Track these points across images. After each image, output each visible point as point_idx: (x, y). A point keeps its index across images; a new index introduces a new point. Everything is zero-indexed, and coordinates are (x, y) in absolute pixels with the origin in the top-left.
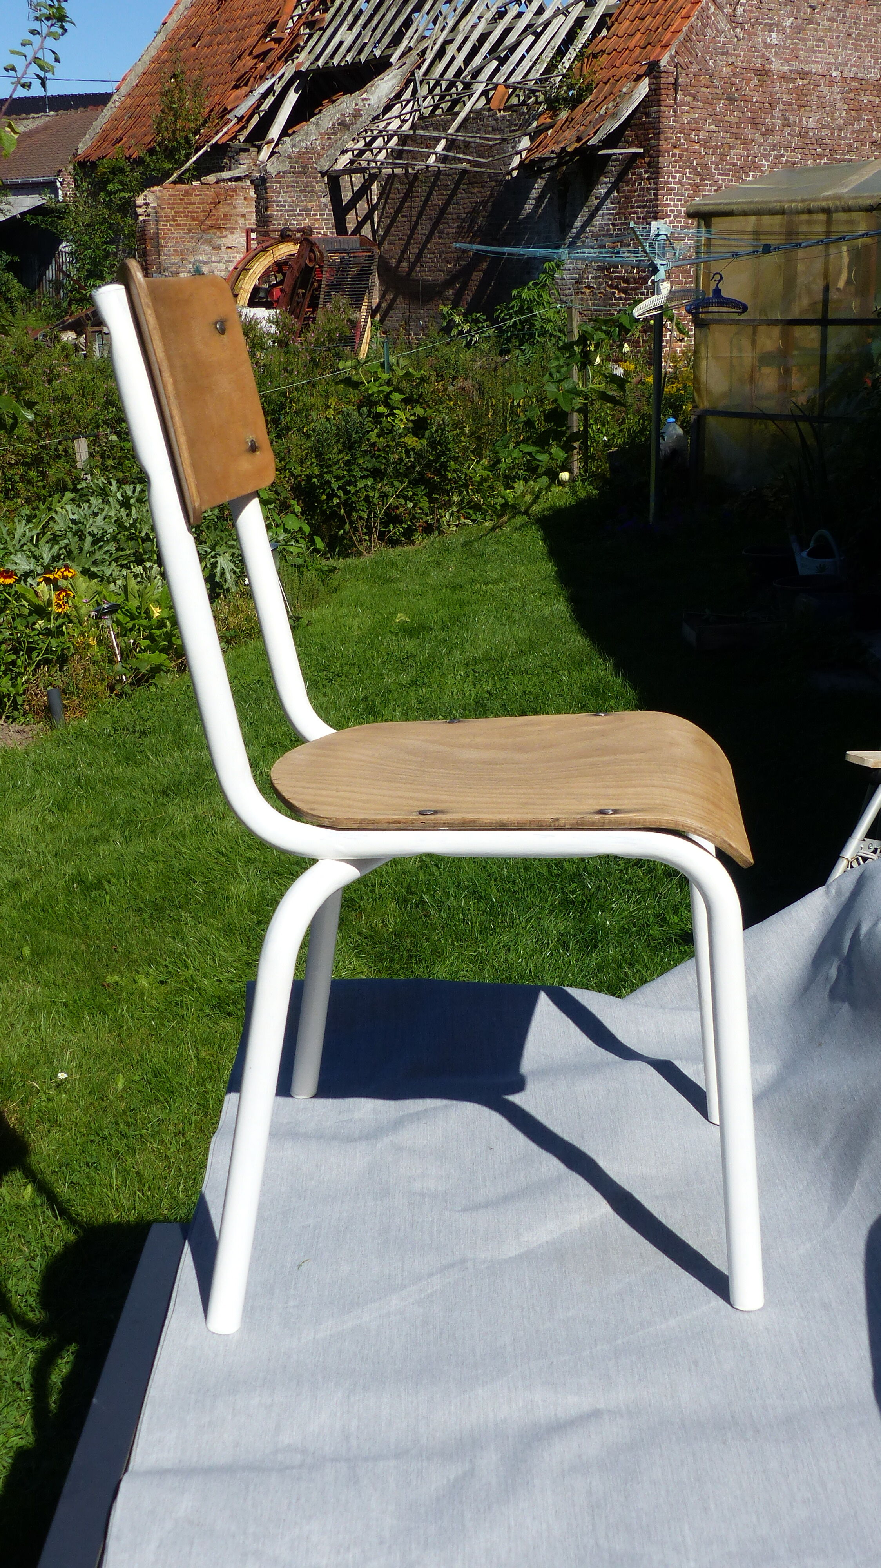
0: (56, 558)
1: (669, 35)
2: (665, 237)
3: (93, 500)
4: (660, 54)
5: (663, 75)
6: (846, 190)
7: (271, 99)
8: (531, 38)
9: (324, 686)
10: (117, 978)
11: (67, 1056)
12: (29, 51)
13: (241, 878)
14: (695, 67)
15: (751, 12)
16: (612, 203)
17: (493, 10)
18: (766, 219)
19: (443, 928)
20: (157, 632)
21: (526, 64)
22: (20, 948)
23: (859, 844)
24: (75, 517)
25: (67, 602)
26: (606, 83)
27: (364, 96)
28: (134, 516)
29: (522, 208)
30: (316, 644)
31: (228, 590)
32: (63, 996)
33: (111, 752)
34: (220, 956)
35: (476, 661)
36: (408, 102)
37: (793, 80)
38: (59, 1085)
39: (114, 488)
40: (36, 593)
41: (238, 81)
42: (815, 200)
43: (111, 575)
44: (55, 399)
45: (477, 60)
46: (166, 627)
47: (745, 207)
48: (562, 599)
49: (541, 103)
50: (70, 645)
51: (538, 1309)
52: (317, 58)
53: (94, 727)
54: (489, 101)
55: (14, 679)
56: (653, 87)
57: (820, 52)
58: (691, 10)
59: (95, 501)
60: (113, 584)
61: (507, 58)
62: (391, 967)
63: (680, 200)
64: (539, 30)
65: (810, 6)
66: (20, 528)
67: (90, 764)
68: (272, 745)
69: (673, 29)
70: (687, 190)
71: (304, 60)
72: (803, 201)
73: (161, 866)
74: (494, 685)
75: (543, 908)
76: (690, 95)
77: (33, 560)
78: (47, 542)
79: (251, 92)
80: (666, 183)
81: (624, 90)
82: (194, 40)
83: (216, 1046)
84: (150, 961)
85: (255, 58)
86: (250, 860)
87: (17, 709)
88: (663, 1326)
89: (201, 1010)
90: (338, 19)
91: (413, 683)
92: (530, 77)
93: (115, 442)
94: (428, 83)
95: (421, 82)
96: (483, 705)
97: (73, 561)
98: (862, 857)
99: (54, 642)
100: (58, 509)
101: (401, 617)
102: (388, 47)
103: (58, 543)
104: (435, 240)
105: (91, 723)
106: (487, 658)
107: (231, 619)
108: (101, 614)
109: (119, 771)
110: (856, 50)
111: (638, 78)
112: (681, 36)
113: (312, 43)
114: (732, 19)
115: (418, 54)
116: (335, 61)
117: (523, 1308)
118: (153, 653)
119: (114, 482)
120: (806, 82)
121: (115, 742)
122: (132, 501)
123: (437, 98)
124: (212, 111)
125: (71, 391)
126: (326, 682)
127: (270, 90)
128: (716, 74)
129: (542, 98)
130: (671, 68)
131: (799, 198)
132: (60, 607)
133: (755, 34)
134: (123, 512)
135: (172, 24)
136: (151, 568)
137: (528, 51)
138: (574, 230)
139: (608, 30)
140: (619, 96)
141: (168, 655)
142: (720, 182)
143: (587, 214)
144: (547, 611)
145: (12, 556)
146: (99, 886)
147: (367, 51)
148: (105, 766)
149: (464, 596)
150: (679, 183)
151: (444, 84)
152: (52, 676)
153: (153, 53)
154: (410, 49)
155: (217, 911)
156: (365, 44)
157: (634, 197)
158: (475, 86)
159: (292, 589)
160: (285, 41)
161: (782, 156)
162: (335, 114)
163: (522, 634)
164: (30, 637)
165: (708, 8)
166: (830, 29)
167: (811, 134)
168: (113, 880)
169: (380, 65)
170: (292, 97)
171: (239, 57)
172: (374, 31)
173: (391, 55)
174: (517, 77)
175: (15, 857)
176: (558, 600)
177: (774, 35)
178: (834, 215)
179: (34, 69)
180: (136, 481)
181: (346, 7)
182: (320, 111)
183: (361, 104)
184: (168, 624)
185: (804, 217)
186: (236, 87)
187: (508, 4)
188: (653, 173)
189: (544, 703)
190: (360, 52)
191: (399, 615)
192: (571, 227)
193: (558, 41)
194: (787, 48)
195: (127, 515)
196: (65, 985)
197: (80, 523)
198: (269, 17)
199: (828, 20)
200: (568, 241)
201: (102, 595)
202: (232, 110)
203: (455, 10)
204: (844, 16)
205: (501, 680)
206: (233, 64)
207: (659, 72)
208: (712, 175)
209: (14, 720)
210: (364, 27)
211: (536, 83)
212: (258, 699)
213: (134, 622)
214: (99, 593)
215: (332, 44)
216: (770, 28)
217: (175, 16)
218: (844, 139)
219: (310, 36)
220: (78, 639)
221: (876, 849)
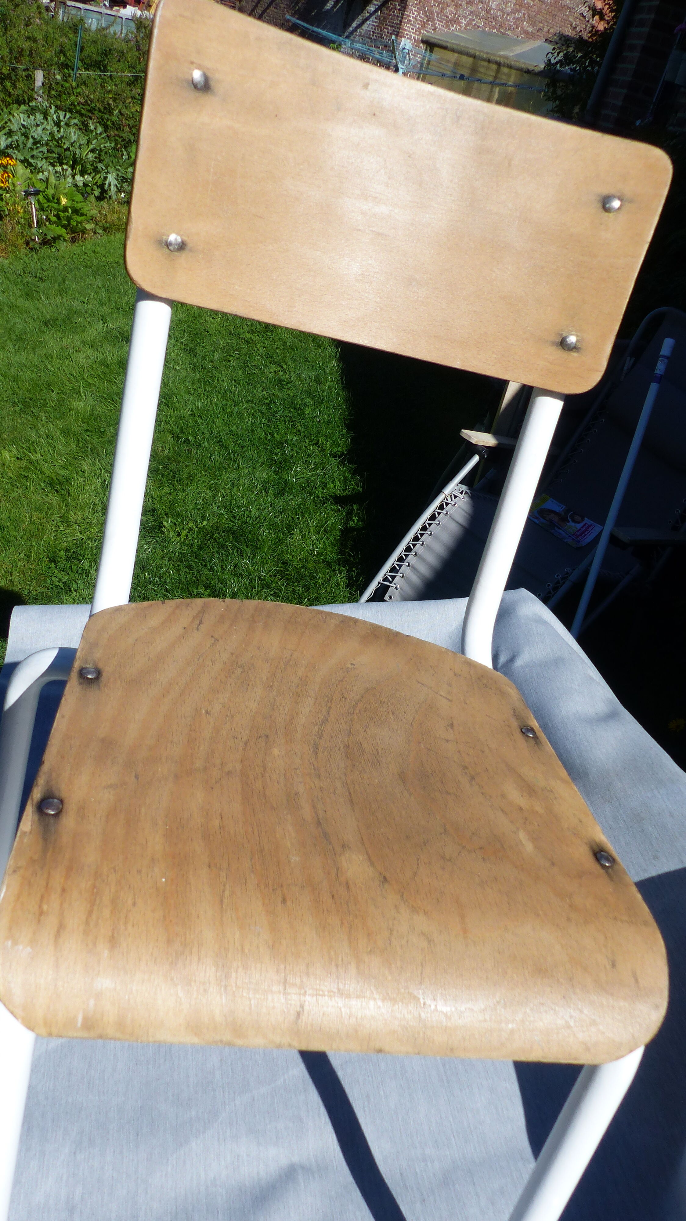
2: (407, 51)
3: (38, 115)
6: (512, 54)
13: (82, 396)
16: (376, 18)
18: (464, 58)
19: (197, 460)
20: (62, 214)
23: (455, 487)
24: (25, 123)
25: (8, 181)
28: (62, 134)
29: (326, 5)
31: (110, 197)
33: (18, 287)
34: (58, 449)
39: (52, 111)
42: (494, 55)
43: (41, 167)
44: (28, 38)
46: (68, 212)
47: (455, 46)
50: (5, 209)
53: (11, 267)
59: (39, 117)
60: (42, 174)
62: (161, 480)
63: (413, 29)
70: (418, 24)
72: (487, 53)
73: (34, 375)
75: (257, 462)
78: (5, 134)
80: (408, 16)
83: (44, 513)
84: (14, 442)
86: (89, 385)
89: (39, 484)
93: (59, 80)
97: (19, 152)
98: (454, 495)
100: (15, 114)
103: (11, 137)
104: (272, 8)
107: (109, 216)
108: (28, 194)
109: (21, 301)
118: (57, 226)
119: (53, 107)
121: (22, 281)
122: (62, 123)
125: (40, 36)
131: (486, 51)
132: (3, 182)
134: (55, 129)
136: (67, 170)
138: (351, 29)
141: (66, 229)
142: (437, 25)
143: (360, 21)
148: (13, 296)
150: (415, 18)
155: (63, 416)
157: (389, 18)
161: (474, 20)
167: (492, 12)
178: (502, 68)
180: (68, 110)
184: (70, 210)
185: (486, 64)
188: (403, 7)
192: (350, 25)
195: (58, 131)
197: (27, 128)
200: (346, 34)
201: (32, 181)
208: (434, 20)
213: (49, 204)
214: (30, 179)
218: (509, 21)
220: (10, 207)
221: (463, 491)
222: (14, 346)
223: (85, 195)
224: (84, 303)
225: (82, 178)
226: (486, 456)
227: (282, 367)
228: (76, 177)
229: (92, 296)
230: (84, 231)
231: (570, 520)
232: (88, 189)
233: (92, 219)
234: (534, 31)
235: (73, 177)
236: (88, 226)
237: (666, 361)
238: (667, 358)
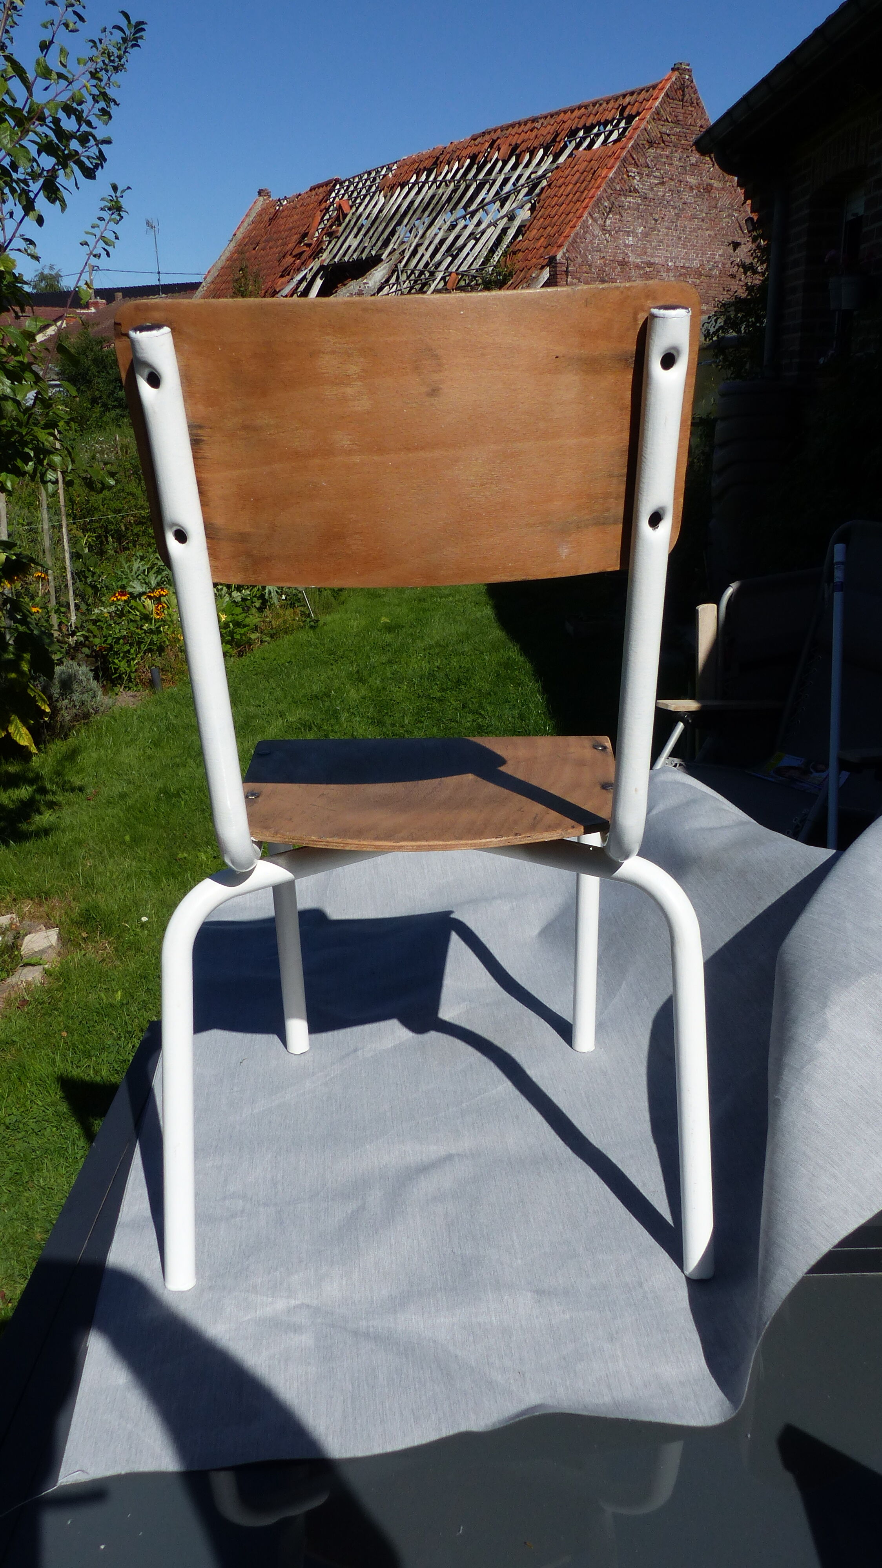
0: (158, 584)
1: (562, 238)
4: (556, 251)
5: (558, 265)
7: (304, 284)
8: (473, 242)
9: (332, 664)
10: (185, 855)
11: (149, 906)
12: (96, 231)
14: (579, 260)
15: (615, 223)
17: (448, 224)
21: (470, 259)
22: (123, 836)
23: (665, 761)
25: (163, 611)
26: (521, 271)
27: (365, 281)
30: (328, 637)
31: (272, 604)
32: (149, 868)
35: (431, 647)
36: (394, 285)
37: (643, 268)
38: (143, 925)
40: (144, 606)
41: (283, 272)
45: (438, 257)
46: (229, 627)
48: (489, 607)
49: (479, 285)
50: (166, 639)
51: (408, 1085)
52: (334, 257)
53: (180, 693)
54: (446, 283)
55: (128, 661)
56: (552, 273)
57: (660, 249)
58: (576, 222)
61: (457, 254)
64: (478, 237)
65: (654, 219)
66: (136, 565)
67: (176, 716)
68: (295, 703)
69: (565, 234)
71: (325, 258)
74: (441, 662)
76: (576, 278)
77: (144, 585)
79: (292, 279)
81: (534, 275)
82: (254, 246)
85: (294, 257)
87: (131, 682)
88: (494, 1092)
90: (348, 231)
91: (390, 662)
92: (473, 267)
94: (407, 272)
95: (402, 272)
96: (433, 675)
97: (171, 586)
99: (155, 637)
101: (384, 620)
102: (380, 248)
103: (160, 573)
105: (179, 690)
106: (438, 645)
107: (273, 622)
110: (684, 248)
111: (543, 267)
112: (570, 239)
113: (331, 246)
114: (603, 228)
115: (400, 253)
116: (346, 259)
117: (397, 1084)
120: (652, 269)
123: (412, 282)
124: (266, 292)
126: (333, 662)
127: (304, 278)
128: (593, 264)
129: (480, 281)
130: (564, 261)
132: (158, 614)
133: (618, 238)
135: (240, 235)
136: (222, 589)
137: (471, 250)
139: (523, 236)
140: (530, 280)
141: (231, 645)
144: (479, 615)
145: (131, 583)
146: (178, 795)
147: (366, 251)
149: (425, 605)
151: (417, 273)
152: (154, 660)
153: (228, 254)
154: (395, 250)
156: (365, 247)
158: (437, 274)
159: (315, 602)
160: (313, 246)
162: (346, 293)
163: (463, 629)
164: (139, 635)
165: (588, 221)
166: (667, 235)
168: (187, 791)
169: (375, 261)
170: (319, 283)
171: (284, 257)
172: (371, 238)
173: (383, 254)
174: (464, 268)
175: (125, 777)
176: (487, 608)
177: (631, 238)
179: (101, 244)
181: (352, 223)
182: (336, 292)
183: (362, 286)
184: (231, 625)
186: (282, 276)
187: (458, 219)
189: (473, 674)
190: (362, 252)
191: (383, 618)
193: (491, 244)
194: (639, 247)
196: (150, 861)
198: (302, 230)
199: (666, 228)
202: (279, 291)
203: (423, 224)
204: (676, 226)
205: (446, 659)
206: (280, 261)
207: (557, 263)
209: (130, 689)
210: (365, 235)
211: (477, 271)
212: (288, 672)
215: (344, 247)
216: (628, 234)
217: (241, 230)
219: (330, 242)
220: (171, 636)
221: (676, 764)
222: (195, 761)
223: (246, 609)
224: (260, 706)
225: (239, 594)
226: (690, 721)
227: (481, 714)
228: (233, 594)
229: (267, 698)
230: (250, 643)
231: (812, 770)
232: (248, 603)
233: (256, 628)
234: (709, 308)
235: (230, 594)
236: (254, 636)
237: (842, 567)
238: (842, 563)
